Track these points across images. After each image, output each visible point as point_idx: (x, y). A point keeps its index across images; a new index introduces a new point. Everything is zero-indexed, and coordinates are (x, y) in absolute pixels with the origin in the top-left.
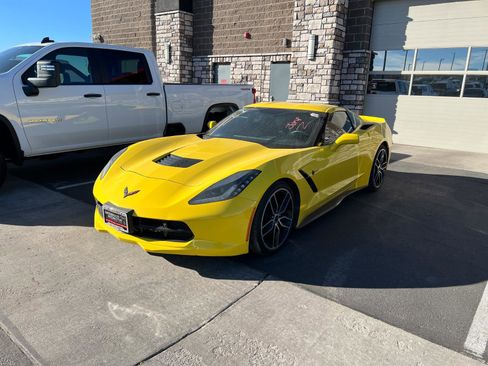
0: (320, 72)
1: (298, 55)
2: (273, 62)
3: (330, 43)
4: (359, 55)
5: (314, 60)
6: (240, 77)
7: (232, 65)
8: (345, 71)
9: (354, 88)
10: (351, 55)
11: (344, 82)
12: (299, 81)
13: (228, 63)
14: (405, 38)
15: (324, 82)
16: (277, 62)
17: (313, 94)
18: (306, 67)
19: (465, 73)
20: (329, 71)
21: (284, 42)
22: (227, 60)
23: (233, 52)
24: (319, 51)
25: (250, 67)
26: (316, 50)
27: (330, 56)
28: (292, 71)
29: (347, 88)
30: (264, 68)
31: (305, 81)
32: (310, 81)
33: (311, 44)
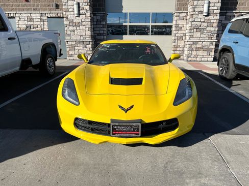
0: (84, 23)
1: (68, 13)
2: (48, 17)
3: (87, 7)
4: (102, 15)
5: (79, 16)
6: (25, 26)
7: (17, 19)
8: (95, 23)
9: (102, 32)
10: (97, 14)
11: (96, 29)
12: (71, 28)
13: (13, 17)
14: (122, 7)
15: (87, 29)
16: (51, 17)
17: (81, 36)
18: (75, 21)
19: (150, 24)
20: (89, 23)
21: (54, 5)
22: (12, 15)
23: (16, 10)
24: (81, 12)
25: (32, 20)
26: (79, 11)
27: (88, 15)
28: (65, 23)
29: (98, 32)
30: (42, 20)
31: (75, 28)
32: (78, 28)
33: (76, 7)
